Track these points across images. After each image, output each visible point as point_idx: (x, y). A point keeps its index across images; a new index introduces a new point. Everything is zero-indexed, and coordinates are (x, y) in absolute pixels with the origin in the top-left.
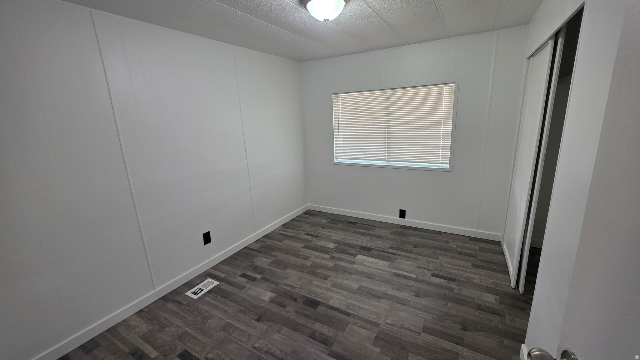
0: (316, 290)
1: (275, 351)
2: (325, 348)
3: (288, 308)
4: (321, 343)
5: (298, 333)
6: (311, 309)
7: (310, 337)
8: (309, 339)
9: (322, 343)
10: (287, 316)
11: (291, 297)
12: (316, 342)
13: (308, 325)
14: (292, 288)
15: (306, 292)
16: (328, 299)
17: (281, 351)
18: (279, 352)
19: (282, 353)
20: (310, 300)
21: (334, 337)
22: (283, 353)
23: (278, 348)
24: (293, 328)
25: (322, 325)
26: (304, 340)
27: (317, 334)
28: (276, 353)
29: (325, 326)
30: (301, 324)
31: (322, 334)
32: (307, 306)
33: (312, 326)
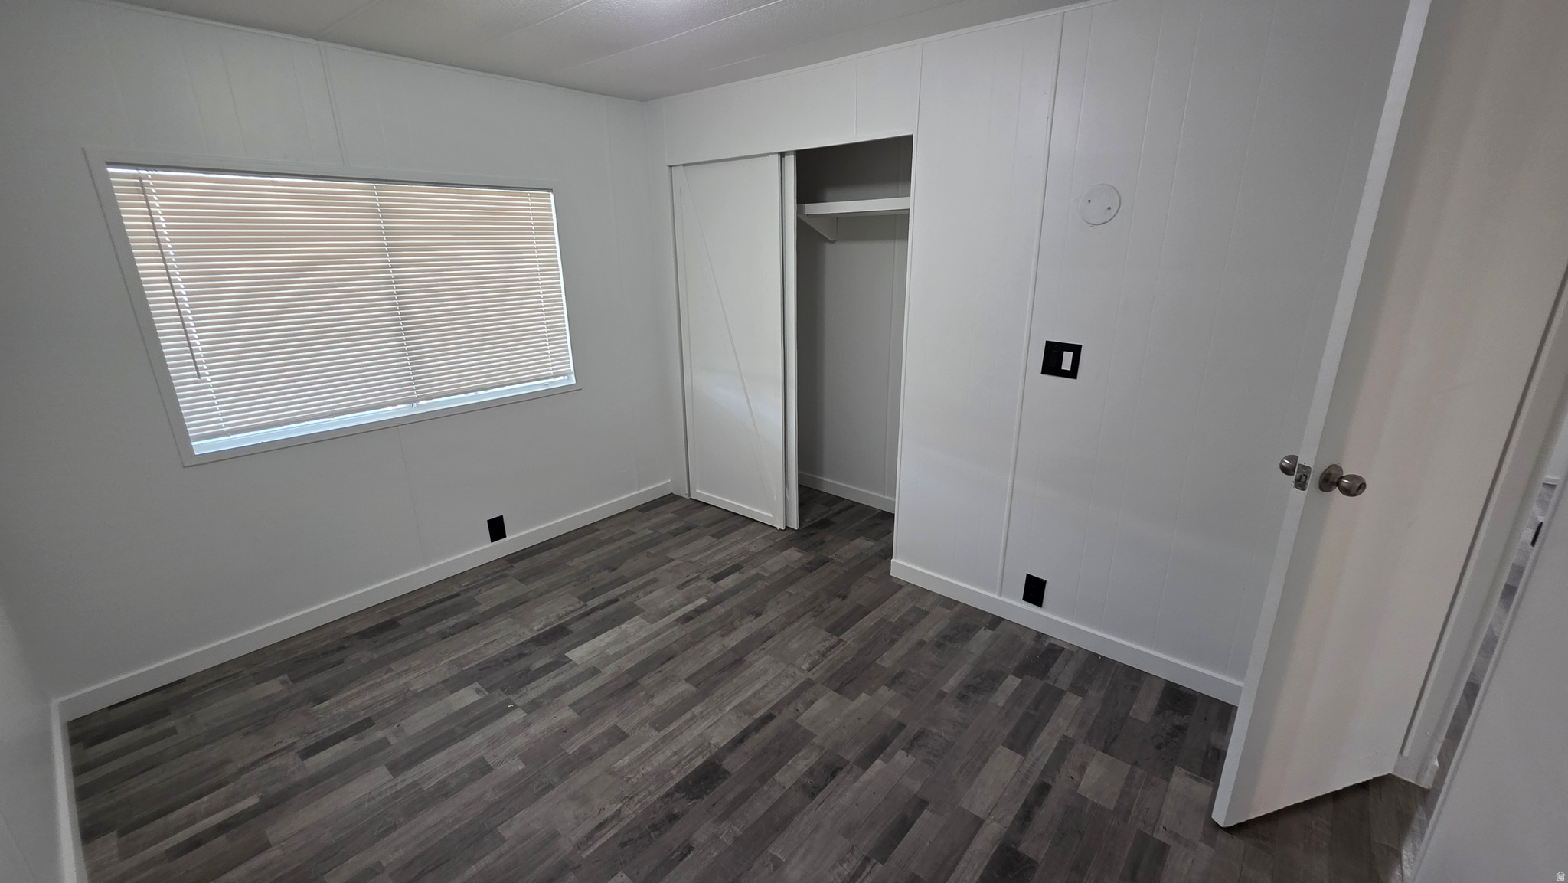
0: (656, 764)
1: (839, 874)
2: (848, 772)
3: (700, 837)
4: (834, 777)
5: (797, 819)
6: (723, 784)
7: (813, 796)
8: (819, 798)
9: (833, 775)
10: (729, 842)
11: (654, 827)
12: (829, 786)
13: (777, 795)
14: (615, 822)
15: (652, 787)
16: (703, 744)
17: (842, 861)
18: (845, 865)
19: (848, 859)
20: (690, 783)
21: (823, 752)
22: (847, 857)
23: (834, 867)
24: (777, 830)
25: (784, 767)
26: (819, 809)
27: (809, 781)
28: (846, 873)
29: (789, 763)
30: (767, 812)
31: (811, 772)
32: (709, 791)
33: (784, 787)
